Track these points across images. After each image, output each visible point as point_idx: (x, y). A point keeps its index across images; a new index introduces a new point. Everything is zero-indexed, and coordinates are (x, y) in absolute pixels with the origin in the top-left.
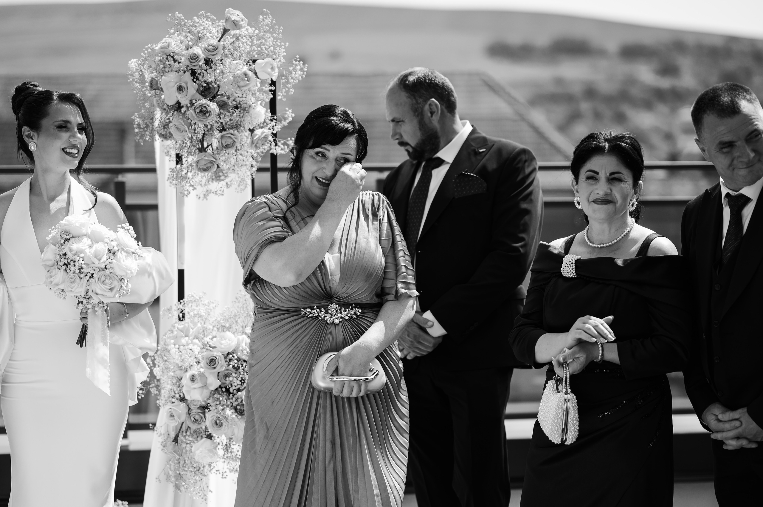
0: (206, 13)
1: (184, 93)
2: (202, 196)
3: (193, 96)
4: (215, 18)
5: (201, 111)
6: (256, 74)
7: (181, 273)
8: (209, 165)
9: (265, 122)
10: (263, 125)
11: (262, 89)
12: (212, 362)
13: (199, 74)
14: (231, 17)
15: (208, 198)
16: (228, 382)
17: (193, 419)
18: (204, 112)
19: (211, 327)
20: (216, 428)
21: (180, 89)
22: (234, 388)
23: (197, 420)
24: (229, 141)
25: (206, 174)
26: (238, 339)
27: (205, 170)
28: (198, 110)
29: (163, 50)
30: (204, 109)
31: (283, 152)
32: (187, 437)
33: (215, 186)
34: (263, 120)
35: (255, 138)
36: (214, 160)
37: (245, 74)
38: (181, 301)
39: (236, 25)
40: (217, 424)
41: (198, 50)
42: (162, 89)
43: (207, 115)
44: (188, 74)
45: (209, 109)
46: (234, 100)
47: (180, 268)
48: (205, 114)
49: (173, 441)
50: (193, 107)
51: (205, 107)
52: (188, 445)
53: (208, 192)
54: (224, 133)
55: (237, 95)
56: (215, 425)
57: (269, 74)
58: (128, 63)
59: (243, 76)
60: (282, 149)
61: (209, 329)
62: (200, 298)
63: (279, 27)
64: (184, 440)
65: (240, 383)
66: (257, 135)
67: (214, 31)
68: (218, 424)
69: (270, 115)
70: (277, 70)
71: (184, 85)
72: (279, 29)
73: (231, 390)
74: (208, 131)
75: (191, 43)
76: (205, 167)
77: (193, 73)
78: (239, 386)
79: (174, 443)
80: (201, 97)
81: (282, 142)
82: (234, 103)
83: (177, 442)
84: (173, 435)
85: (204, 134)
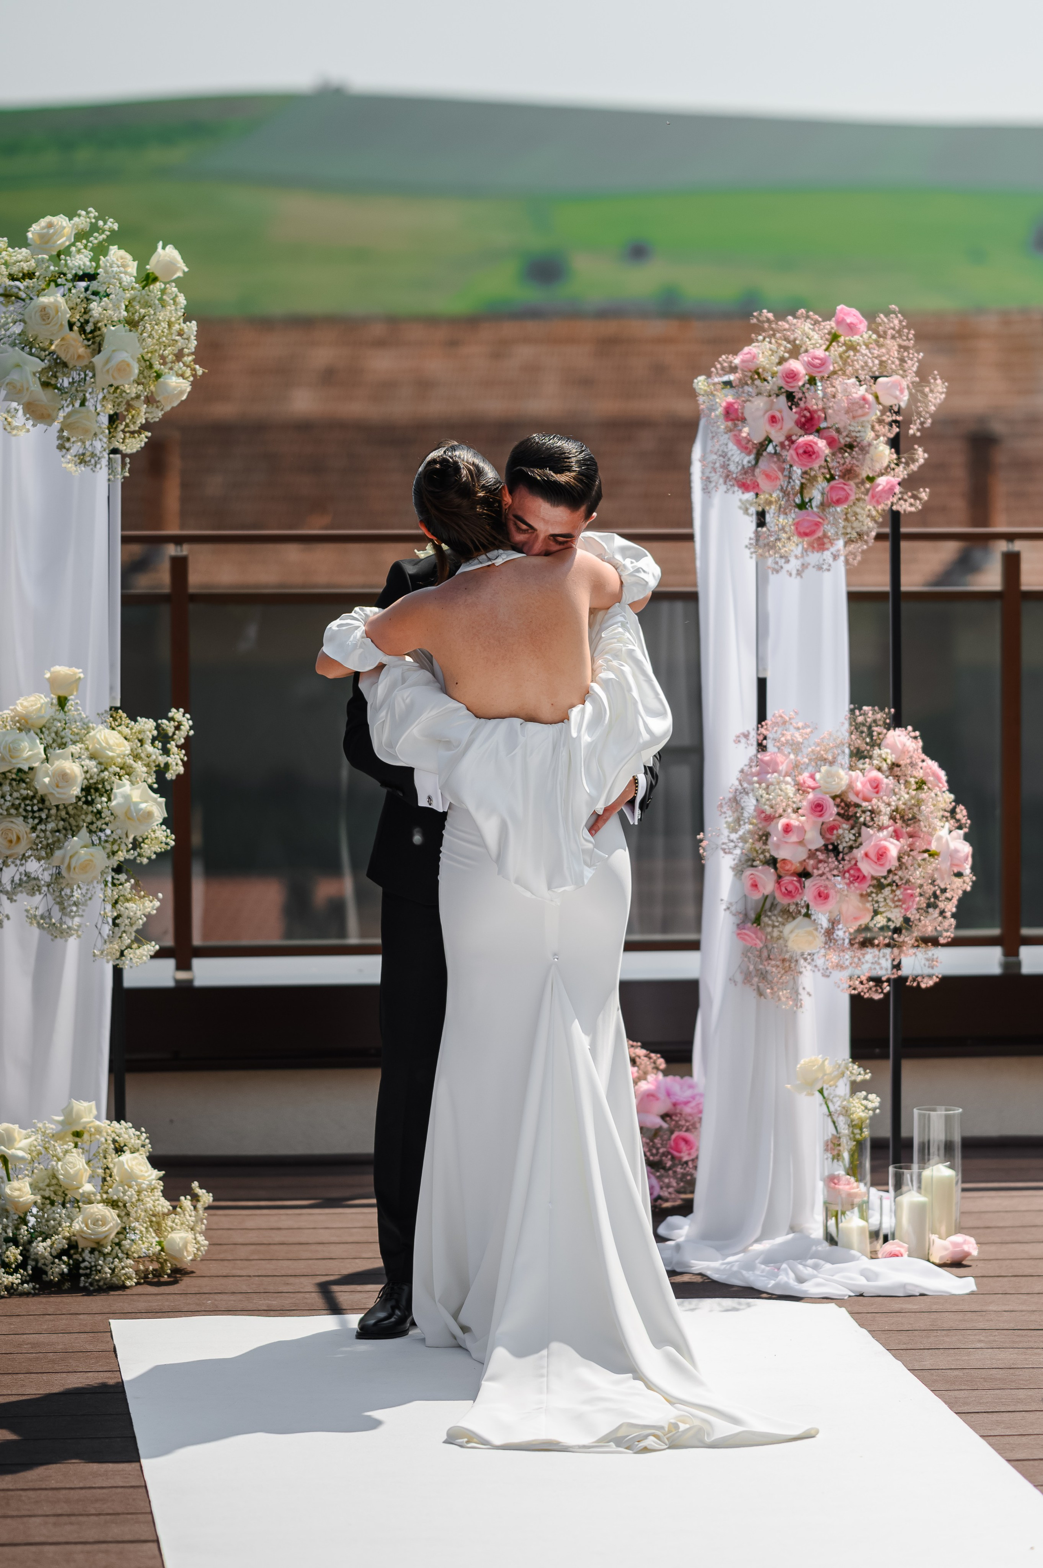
0: (807, 312)
1: (779, 426)
2: (794, 572)
3: (791, 429)
4: (820, 319)
5: (805, 452)
6: (877, 398)
7: (762, 684)
8: (814, 528)
9: (888, 466)
10: (887, 470)
11: (883, 420)
12: (818, 808)
13: (801, 399)
14: (846, 318)
15: (804, 575)
16: (834, 837)
17: (783, 890)
18: (809, 453)
19: (806, 760)
20: (819, 900)
21: (773, 420)
22: (845, 844)
23: (790, 892)
24: (842, 494)
25: (806, 539)
26: (851, 776)
27: (806, 534)
28: (801, 451)
29: (745, 364)
30: (810, 449)
31: (913, 509)
32: (774, 918)
33: (814, 558)
34: (885, 464)
35: (877, 490)
36: (820, 520)
37: (864, 399)
38: (763, 723)
39: (852, 328)
40: (820, 896)
41: (796, 365)
42: (743, 420)
43: (814, 457)
44: (783, 398)
45: (816, 449)
46: (847, 436)
47: (761, 676)
48: (810, 456)
49: (755, 922)
50: (795, 446)
51: (811, 446)
52: (775, 930)
53: (804, 566)
54: (833, 483)
55: (852, 428)
56: (818, 898)
57: (896, 398)
58: (692, 382)
59: (862, 402)
60: (911, 505)
61: (804, 763)
62: (790, 719)
63: (909, 330)
64: (770, 922)
65: (853, 838)
66: (879, 485)
67: (816, 336)
68: (822, 896)
69: (895, 456)
70: (906, 393)
71: (778, 414)
72: (908, 333)
73: (841, 848)
74: (809, 479)
75: (787, 355)
76: (808, 531)
77: (790, 396)
78: (851, 843)
79: (755, 925)
80: (801, 432)
81: (910, 494)
82: (848, 439)
83: (759, 924)
84: (753, 915)
85: (802, 485)
